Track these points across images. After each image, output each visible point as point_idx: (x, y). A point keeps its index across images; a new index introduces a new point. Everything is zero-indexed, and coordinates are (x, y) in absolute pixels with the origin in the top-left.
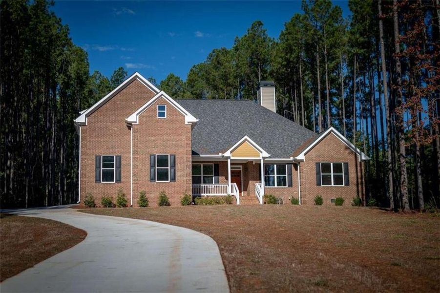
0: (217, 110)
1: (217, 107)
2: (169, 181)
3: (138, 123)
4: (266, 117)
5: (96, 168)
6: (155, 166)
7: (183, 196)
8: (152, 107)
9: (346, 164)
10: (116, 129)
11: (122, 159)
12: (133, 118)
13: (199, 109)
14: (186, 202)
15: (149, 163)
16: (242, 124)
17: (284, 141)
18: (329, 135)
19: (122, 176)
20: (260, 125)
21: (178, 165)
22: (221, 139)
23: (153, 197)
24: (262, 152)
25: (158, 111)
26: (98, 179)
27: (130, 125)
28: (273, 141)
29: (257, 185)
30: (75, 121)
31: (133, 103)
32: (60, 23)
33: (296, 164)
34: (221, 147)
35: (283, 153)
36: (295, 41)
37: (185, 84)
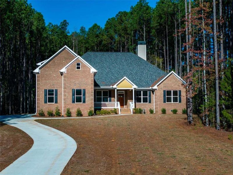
0: (113, 59)
1: (113, 57)
2: (82, 103)
3: (66, 72)
4: (140, 63)
5: (45, 96)
6: (75, 95)
7: (89, 111)
8: (73, 64)
9: (180, 91)
10: (55, 75)
11: (58, 91)
12: (63, 70)
13: (103, 58)
14: (91, 114)
15: (72, 93)
16: (126, 67)
17: (148, 77)
18: (171, 75)
19: (58, 100)
20: (136, 68)
21: (87, 95)
22: (114, 76)
23: (74, 111)
24: (133, 85)
25: (76, 66)
26: (46, 101)
27: (62, 74)
28: (142, 77)
29: (131, 103)
30: (33, 71)
31: (64, 61)
32: (27, 2)
33: (153, 91)
34: (113, 81)
35: (147, 85)
36: (163, 12)
37: (103, 30)
